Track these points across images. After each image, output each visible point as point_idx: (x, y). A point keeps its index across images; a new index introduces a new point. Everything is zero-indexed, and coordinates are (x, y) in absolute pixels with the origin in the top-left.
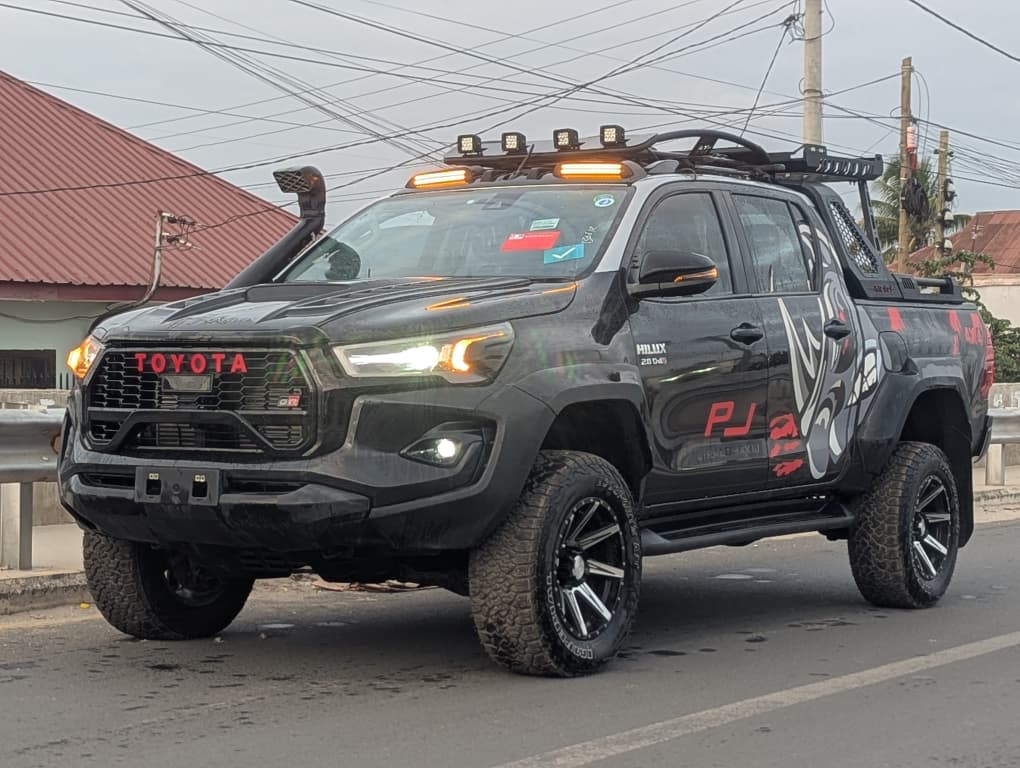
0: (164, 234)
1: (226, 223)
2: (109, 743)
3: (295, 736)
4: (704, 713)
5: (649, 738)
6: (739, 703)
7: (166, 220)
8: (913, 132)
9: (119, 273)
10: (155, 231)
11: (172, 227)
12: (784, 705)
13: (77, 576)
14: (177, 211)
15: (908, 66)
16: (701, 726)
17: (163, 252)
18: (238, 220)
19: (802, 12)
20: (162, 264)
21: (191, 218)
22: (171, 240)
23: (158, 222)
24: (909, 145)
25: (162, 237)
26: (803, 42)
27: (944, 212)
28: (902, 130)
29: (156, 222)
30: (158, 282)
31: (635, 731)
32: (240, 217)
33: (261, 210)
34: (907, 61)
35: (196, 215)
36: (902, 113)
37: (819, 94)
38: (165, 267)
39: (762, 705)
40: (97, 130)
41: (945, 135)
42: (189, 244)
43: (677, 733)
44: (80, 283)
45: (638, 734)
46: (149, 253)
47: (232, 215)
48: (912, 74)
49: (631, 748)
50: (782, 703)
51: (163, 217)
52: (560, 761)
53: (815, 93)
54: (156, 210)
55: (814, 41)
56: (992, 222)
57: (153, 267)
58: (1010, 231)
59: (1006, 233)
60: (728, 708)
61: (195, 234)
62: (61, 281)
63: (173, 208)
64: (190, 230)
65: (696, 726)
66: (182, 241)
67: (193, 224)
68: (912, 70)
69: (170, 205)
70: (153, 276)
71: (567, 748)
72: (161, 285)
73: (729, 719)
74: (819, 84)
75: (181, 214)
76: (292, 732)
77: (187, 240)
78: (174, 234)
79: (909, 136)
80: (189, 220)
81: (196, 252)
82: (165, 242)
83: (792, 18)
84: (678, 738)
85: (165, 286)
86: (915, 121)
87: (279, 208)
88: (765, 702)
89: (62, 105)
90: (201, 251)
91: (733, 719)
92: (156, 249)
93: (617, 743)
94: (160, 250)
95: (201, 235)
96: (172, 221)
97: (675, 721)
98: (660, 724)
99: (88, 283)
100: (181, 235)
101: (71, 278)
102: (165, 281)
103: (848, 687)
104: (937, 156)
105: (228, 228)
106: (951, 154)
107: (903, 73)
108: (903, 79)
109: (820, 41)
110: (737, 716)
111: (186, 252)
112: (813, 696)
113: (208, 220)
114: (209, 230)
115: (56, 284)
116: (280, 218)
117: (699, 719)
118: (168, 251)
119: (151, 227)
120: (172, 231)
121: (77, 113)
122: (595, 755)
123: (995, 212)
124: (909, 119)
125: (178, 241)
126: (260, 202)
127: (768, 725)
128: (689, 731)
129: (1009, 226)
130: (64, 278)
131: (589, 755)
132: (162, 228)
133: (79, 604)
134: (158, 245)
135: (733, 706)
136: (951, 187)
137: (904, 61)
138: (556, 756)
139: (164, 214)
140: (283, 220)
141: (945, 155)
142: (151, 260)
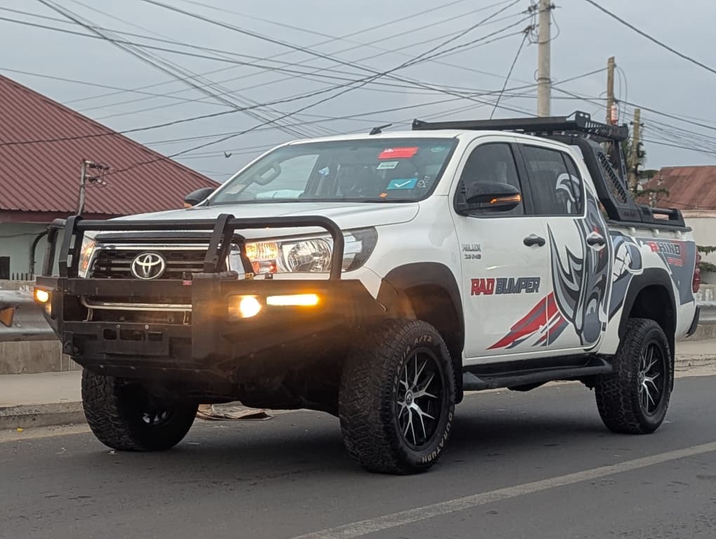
0: (87, 176)
1: (130, 168)
2: (28, 519)
3: (160, 515)
4: (451, 501)
5: (410, 517)
6: (476, 495)
7: (88, 166)
8: (615, 109)
9: (54, 203)
10: (80, 173)
11: (93, 171)
12: (509, 497)
13: (15, 409)
14: (96, 160)
15: (612, 63)
16: (448, 510)
17: (86, 188)
18: (140, 166)
19: (537, 23)
20: (85, 197)
21: (106, 165)
22: (91, 180)
23: (83, 167)
24: (613, 118)
25: (85, 178)
26: (537, 45)
27: (637, 165)
28: (608, 108)
29: (81, 167)
30: (83, 209)
31: (401, 513)
32: (140, 164)
33: (155, 159)
34: (612, 60)
35: (109, 162)
36: (608, 96)
37: (548, 81)
38: (88, 199)
39: (493, 496)
40: (42, 104)
41: (638, 112)
42: (104, 183)
43: (432, 515)
44: (27, 210)
45: (404, 515)
46: (76, 189)
47: (134, 162)
48: (615, 70)
49: (398, 524)
50: (507, 495)
51: (86, 164)
52: (346, 532)
53: (545, 81)
54: (81, 159)
55: (545, 44)
56: (672, 174)
57: (79, 199)
58: (685, 181)
59: (681, 182)
60: (469, 498)
61: (109, 176)
62: (13, 208)
63: (92, 157)
64: (105, 173)
65: (445, 510)
66: (99, 181)
67: (107, 168)
68: (614, 66)
69: (91, 155)
70: (79, 206)
71: (353, 524)
72: (84, 211)
73: (469, 506)
74: (549, 74)
75: (99, 162)
76: (158, 512)
77: (103, 180)
78: (94, 176)
79: (613, 112)
80: (104, 166)
81: (109, 188)
82: (87, 182)
83: (530, 28)
84: (431, 518)
85: (87, 212)
86: (617, 102)
87: (168, 158)
88: (495, 495)
89: (16, 86)
90: (113, 188)
91: (472, 505)
92: (81, 186)
93: (387, 520)
94: (84, 188)
95: (113, 177)
96: (92, 166)
97: (430, 506)
98: (420, 509)
99: (32, 210)
100: (99, 177)
101: (20, 206)
102: (87, 209)
103: (554, 485)
104: (632, 126)
105: (132, 172)
106: (642, 125)
107: (608, 68)
108: (609, 72)
109: (549, 44)
110: (474, 504)
111: (103, 189)
112: (529, 491)
113: (118, 166)
114: (119, 173)
115: (10, 211)
116: (169, 165)
117: (448, 506)
118: (90, 187)
119: (78, 171)
120: (92, 173)
121: (27, 91)
122: (371, 529)
123: (675, 168)
124: (612, 100)
125: (97, 180)
126: (156, 155)
127: (496, 510)
128: (440, 513)
129: (684, 177)
130: (16, 206)
131: (367, 528)
132: (85, 171)
133: (16, 429)
134: (82, 183)
135: (473, 497)
136: (642, 148)
137: (610, 59)
138: (344, 529)
139: (87, 162)
140: (172, 167)
141: (638, 125)
142: (78, 194)
